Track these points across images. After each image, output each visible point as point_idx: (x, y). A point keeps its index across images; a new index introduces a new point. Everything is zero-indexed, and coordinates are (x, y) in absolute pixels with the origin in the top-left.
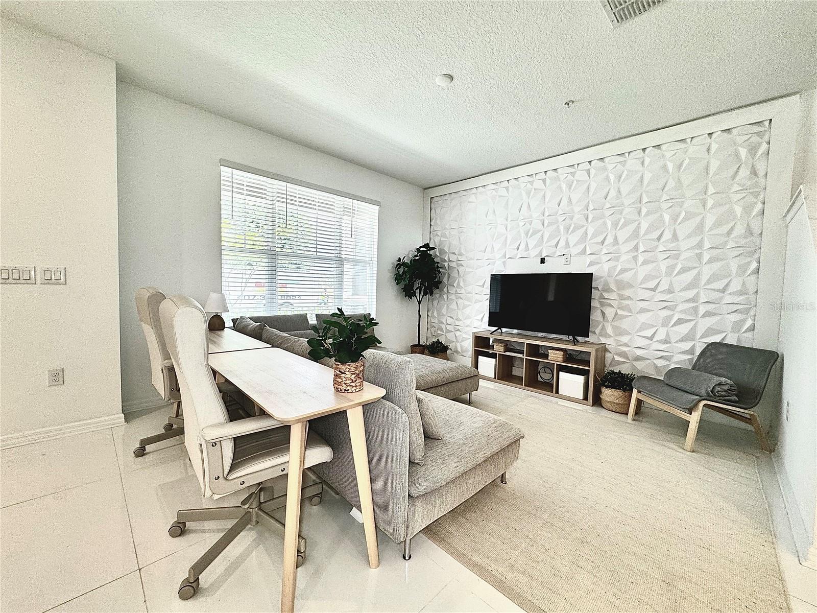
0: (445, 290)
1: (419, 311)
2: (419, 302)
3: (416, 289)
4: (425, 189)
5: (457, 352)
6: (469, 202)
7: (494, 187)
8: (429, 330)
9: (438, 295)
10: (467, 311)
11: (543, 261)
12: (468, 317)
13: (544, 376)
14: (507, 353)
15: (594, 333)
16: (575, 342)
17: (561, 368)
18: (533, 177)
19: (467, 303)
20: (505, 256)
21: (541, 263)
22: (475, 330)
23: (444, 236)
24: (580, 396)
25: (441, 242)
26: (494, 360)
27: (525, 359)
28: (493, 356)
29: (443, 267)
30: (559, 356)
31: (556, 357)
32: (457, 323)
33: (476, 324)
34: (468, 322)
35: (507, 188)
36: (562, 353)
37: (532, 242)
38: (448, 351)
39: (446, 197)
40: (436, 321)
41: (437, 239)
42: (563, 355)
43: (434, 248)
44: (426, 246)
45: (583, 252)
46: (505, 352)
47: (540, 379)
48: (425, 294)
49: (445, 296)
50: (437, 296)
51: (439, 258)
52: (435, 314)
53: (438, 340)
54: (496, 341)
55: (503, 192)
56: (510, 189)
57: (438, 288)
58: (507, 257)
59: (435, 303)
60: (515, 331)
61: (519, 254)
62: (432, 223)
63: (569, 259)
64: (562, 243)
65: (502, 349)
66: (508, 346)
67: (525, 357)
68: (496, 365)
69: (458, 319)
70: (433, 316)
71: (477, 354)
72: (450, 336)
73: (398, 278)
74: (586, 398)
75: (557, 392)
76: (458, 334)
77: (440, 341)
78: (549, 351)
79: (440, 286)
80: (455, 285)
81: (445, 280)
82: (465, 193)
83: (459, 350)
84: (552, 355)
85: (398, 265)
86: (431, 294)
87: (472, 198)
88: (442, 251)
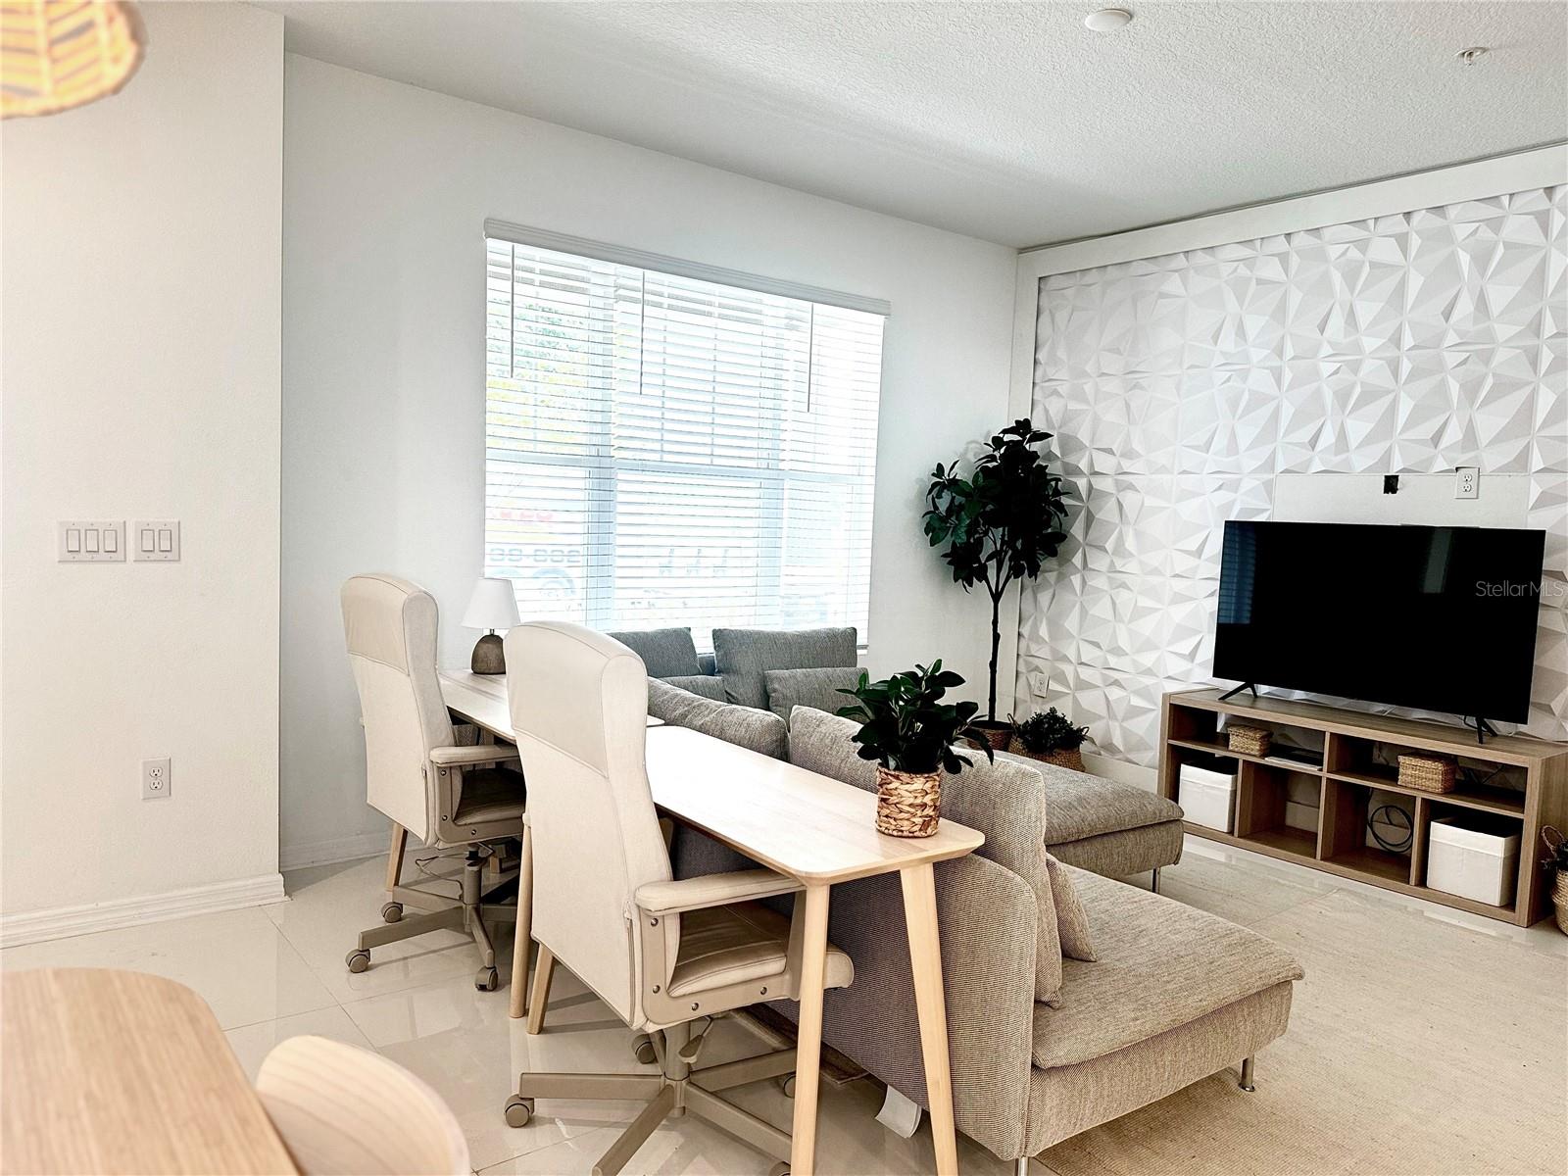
0: (1077, 560)
1: (995, 623)
2: (996, 597)
3: (989, 558)
4: (1023, 250)
5: (1110, 748)
6: (1162, 295)
7: (1245, 252)
8: (1022, 680)
9: (1055, 573)
10: (1146, 627)
11: (1391, 485)
12: (1149, 645)
13: (1384, 833)
14: (1272, 761)
15: (1549, 710)
16: (1484, 735)
17: (1437, 812)
18: (1367, 229)
19: (1145, 602)
20: (1270, 465)
21: (1386, 491)
22: (1173, 687)
23: (1078, 395)
24: (1493, 895)
25: (1067, 417)
26: (1228, 778)
27: (1324, 782)
28: (1225, 766)
29: (1073, 492)
30: (1430, 776)
31: (1420, 779)
32: (1113, 661)
33: (1177, 666)
34: (1148, 659)
35: (1283, 257)
36: (1439, 766)
37: (1358, 428)
38: (1084, 747)
39: (1089, 278)
40: (1044, 652)
41: (1055, 407)
42: (1445, 773)
43: (1047, 436)
44: (1023, 427)
45: (1521, 462)
46: (1264, 756)
47: (1371, 841)
48: (1016, 572)
49: (1076, 580)
50: (1052, 577)
51: (1059, 463)
52: (1043, 631)
53: (1053, 710)
54: (1236, 721)
55: (1272, 270)
56: (1295, 260)
57: (1053, 553)
58: (1280, 467)
59: (1044, 597)
60: (1298, 695)
61: (1317, 459)
62: (1040, 356)
63: (1474, 484)
64: (1453, 435)
65: (1255, 747)
66: (1275, 739)
67: (1325, 775)
68: (1234, 793)
69: (1117, 651)
70: (1035, 637)
71: (1177, 758)
72: (1089, 700)
73: (935, 527)
74: (1509, 902)
75: (1422, 881)
76: (1115, 693)
77: (1059, 714)
78: (1401, 759)
79: (1061, 548)
80: (1109, 545)
81: (1077, 530)
82: (1150, 267)
83: (1118, 741)
84: (1409, 772)
85: (934, 485)
86: (1034, 571)
87: (1174, 284)
88: (1069, 443)
